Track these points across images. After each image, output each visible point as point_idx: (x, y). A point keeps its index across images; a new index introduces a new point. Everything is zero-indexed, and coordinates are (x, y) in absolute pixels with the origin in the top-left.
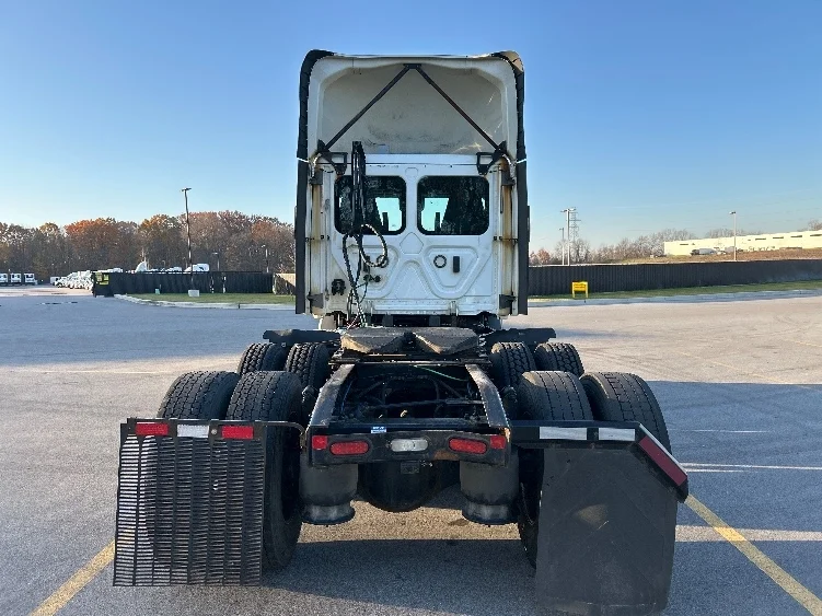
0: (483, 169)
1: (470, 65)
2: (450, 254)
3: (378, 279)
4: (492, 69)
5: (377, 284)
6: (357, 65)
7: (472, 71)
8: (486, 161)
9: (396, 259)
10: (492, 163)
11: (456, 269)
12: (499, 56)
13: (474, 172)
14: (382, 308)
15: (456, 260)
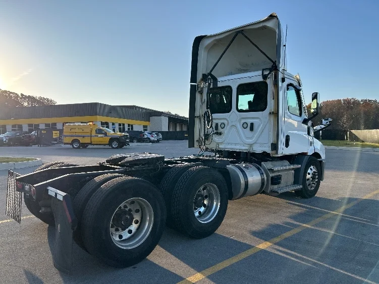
0: (265, 77)
1: (261, 25)
2: (249, 121)
3: (220, 134)
5: (220, 136)
8: (266, 73)
9: (228, 124)
10: (269, 73)
11: (252, 129)
13: (260, 79)
14: (222, 147)
15: (252, 124)
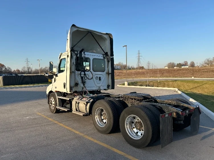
0: (104, 58)
1: (100, 34)
2: (99, 76)
3: (85, 82)
4: (106, 36)
6: (79, 29)
7: (101, 36)
8: (105, 56)
11: (100, 79)
12: (107, 34)
13: (102, 58)
15: (100, 78)
